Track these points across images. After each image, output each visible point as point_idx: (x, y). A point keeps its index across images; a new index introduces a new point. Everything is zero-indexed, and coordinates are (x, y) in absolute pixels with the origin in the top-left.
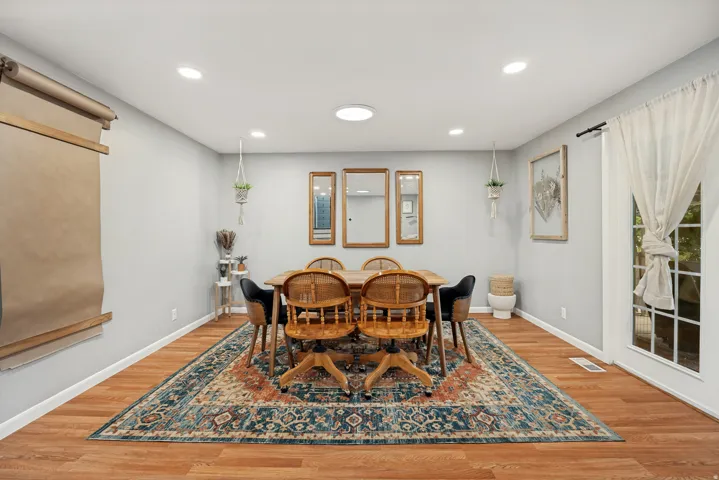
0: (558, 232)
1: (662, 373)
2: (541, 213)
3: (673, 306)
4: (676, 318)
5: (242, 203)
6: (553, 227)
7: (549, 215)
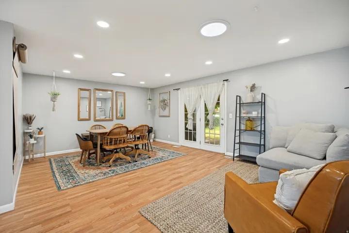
0: (167, 115)
1: (190, 144)
2: (162, 108)
3: (192, 129)
4: (192, 131)
5: (54, 101)
6: (166, 113)
7: (165, 109)
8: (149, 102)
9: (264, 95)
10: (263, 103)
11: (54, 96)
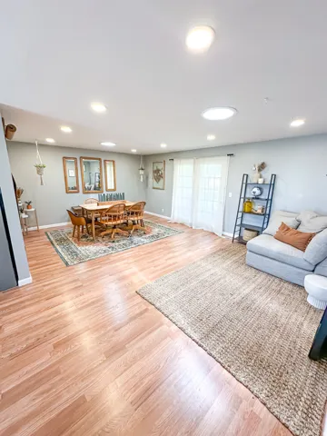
0: (162, 187)
2: (156, 180)
6: (160, 185)
7: (159, 181)
8: (142, 172)
9: (274, 177)
10: (272, 185)
11: (40, 169)
